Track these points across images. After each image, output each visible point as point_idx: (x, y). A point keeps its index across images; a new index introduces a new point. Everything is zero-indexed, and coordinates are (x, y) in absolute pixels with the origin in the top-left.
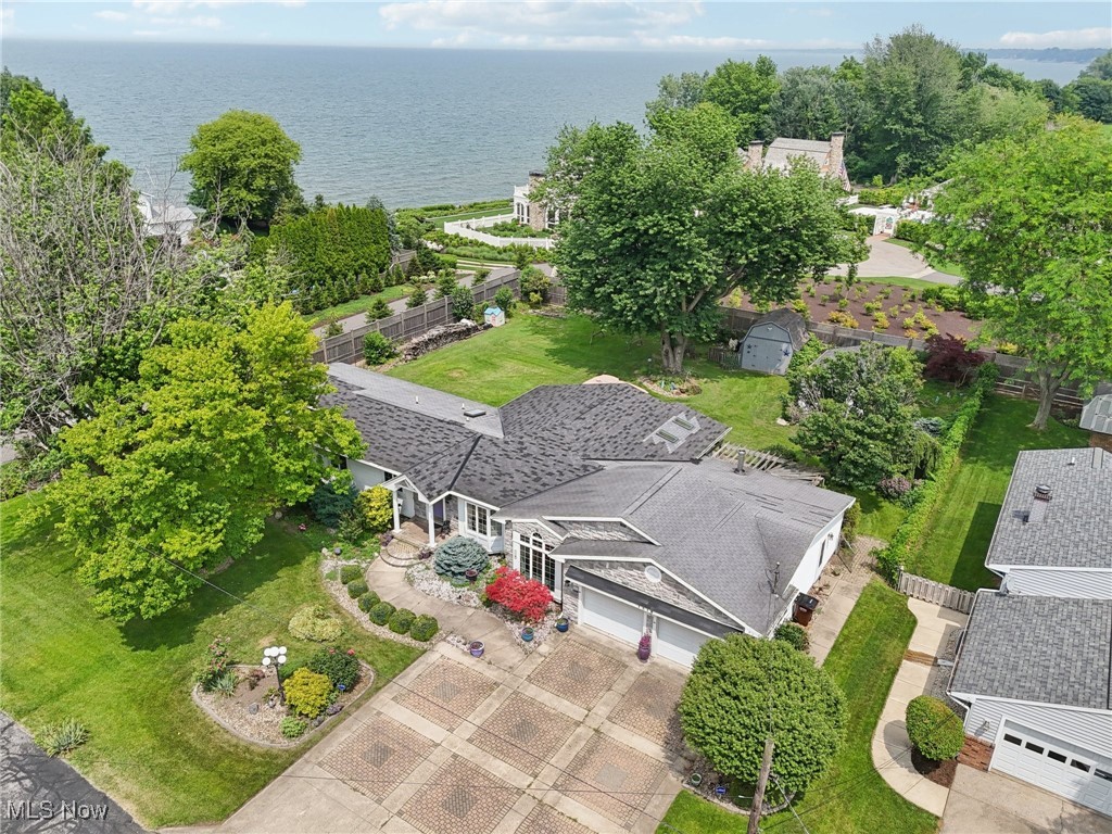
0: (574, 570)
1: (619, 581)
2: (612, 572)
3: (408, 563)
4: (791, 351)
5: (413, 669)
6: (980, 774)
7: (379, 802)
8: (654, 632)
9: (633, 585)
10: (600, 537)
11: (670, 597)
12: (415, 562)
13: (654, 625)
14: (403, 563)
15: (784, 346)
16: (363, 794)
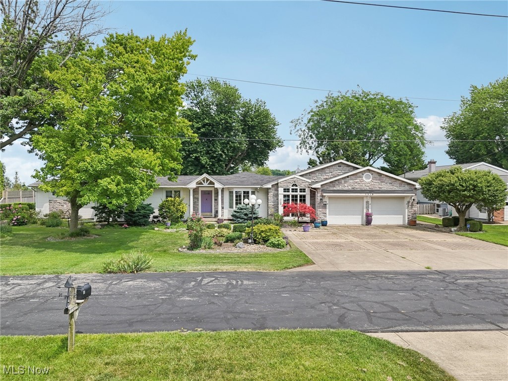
1: (350, 188)
2: (346, 185)
8: (370, 209)
9: (357, 187)
10: (327, 177)
11: (377, 186)
13: (370, 206)
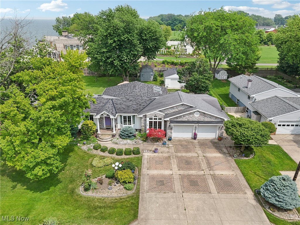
0: (172, 121)
1: (186, 120)
2: (184, 118)
3: (110, 139)
4: (153, 74)
5: (144, 161)
6: (274, 136)
7: (174, 192)
8: (197, 131)
9: (191, 119)
10: (175, 111)
11: (202, 119)
12: (112, 138)
13: (197, 129)
14: (109, 140)
15: (151, 73)
16: (168, 193)
